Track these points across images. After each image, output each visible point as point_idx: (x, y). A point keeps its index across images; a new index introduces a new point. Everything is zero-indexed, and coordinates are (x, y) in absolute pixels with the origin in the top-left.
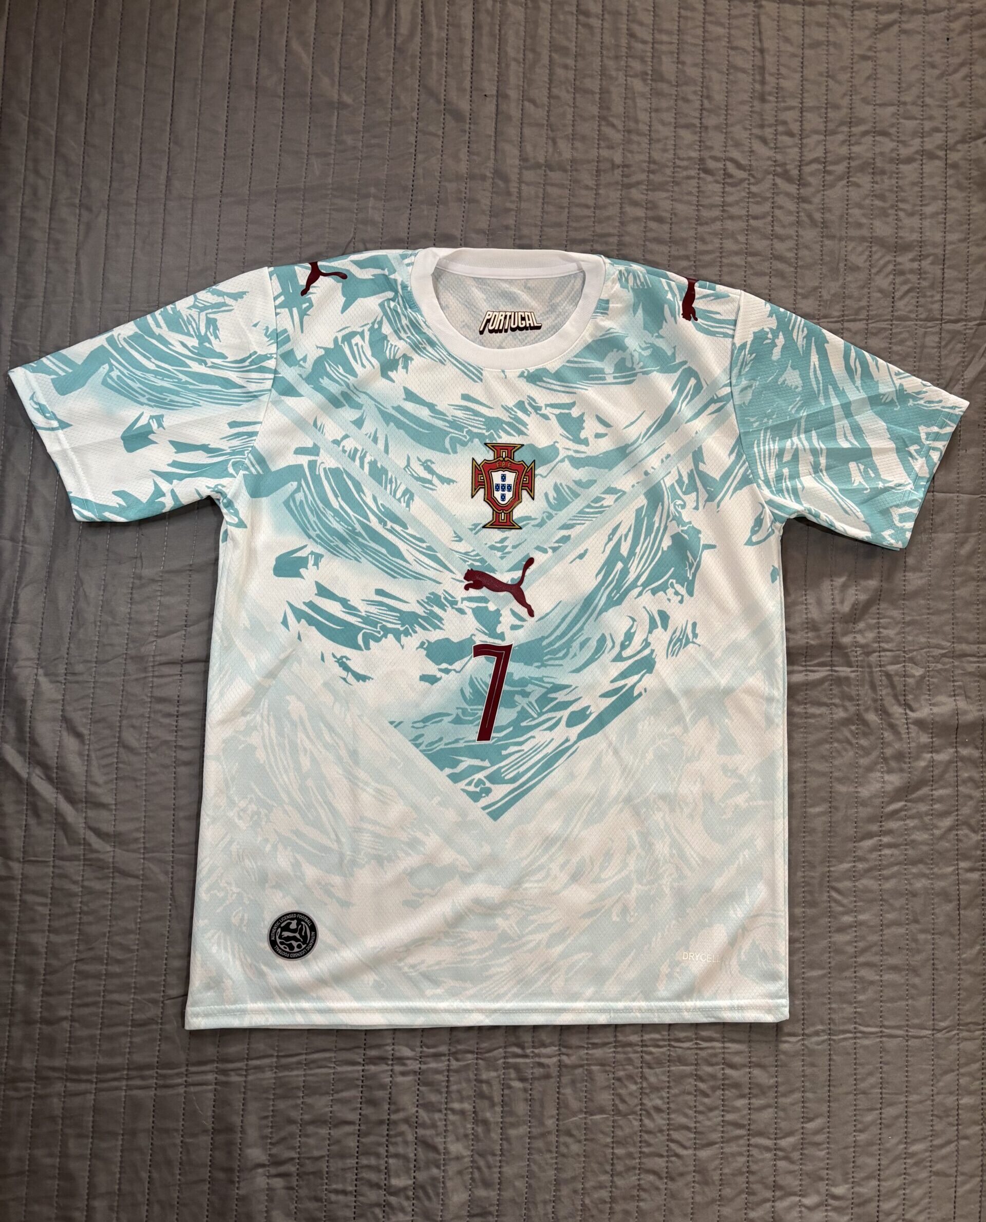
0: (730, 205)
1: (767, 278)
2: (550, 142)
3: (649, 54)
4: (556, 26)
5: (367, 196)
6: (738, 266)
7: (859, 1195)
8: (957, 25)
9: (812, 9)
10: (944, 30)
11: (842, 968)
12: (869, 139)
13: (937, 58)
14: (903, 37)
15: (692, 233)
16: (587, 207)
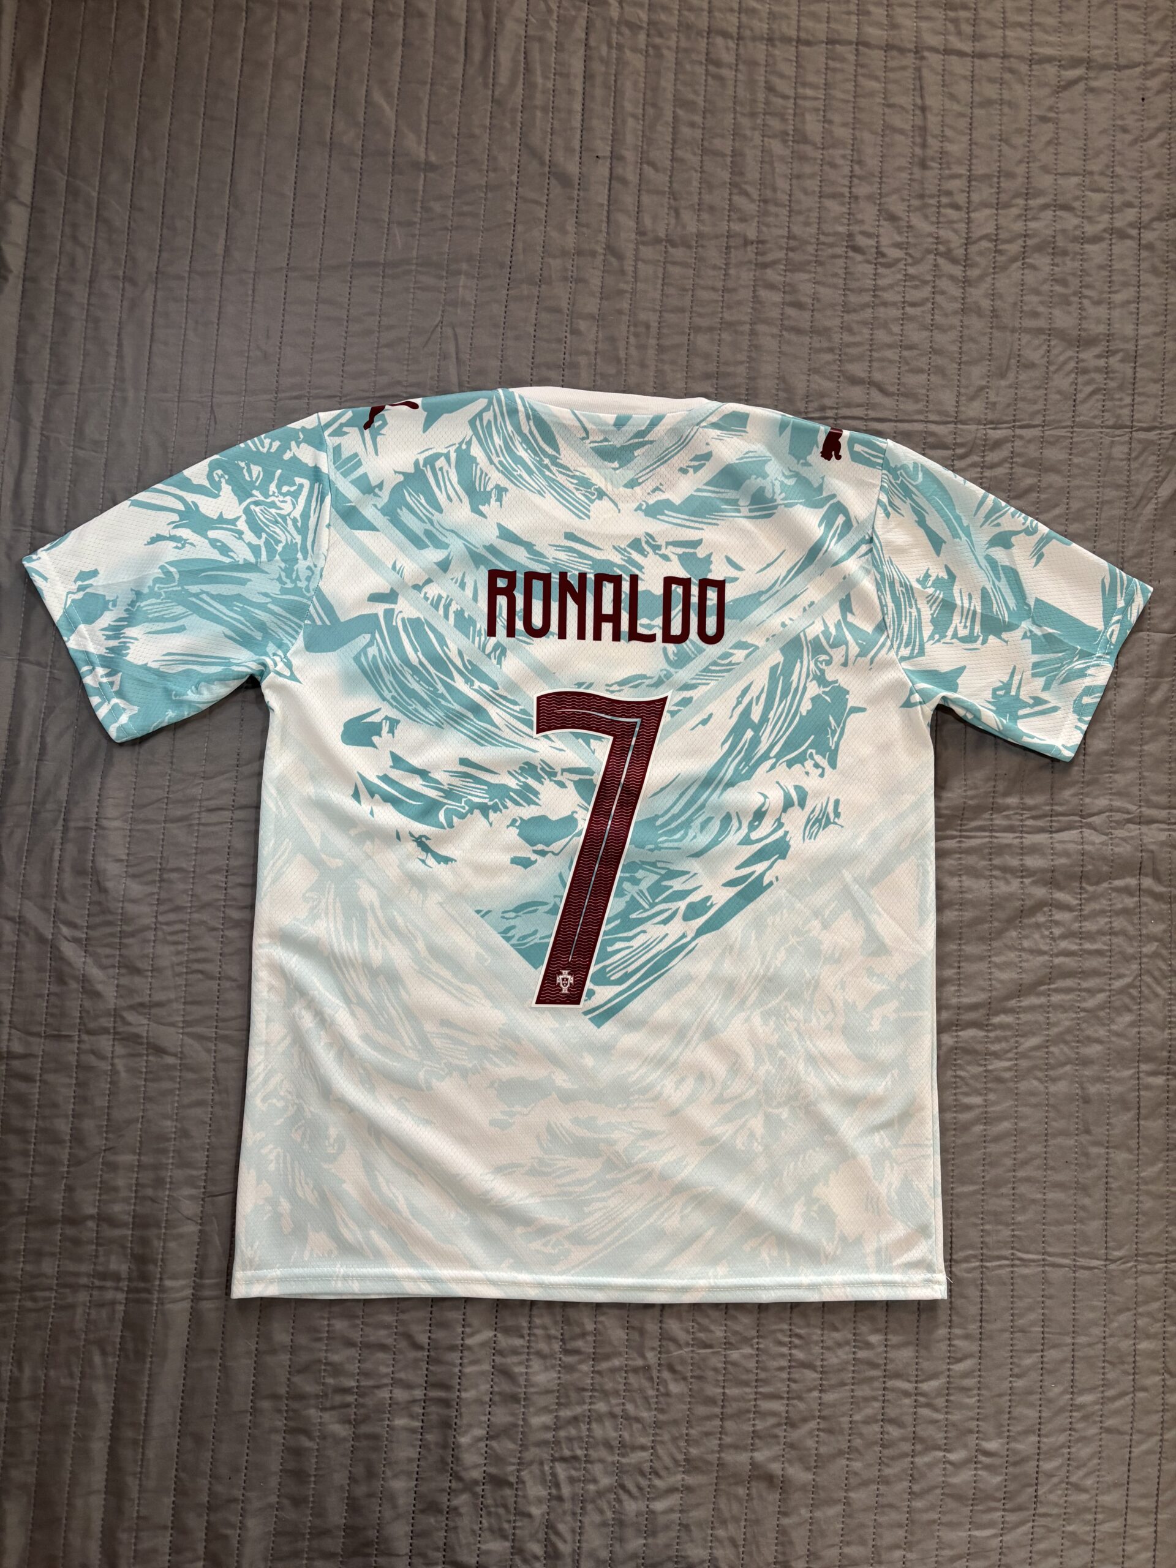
0: (884, 289)
1: (925, 376)
2: (672, 213)
3: (791, 111)
4: (681, 77)
5: (459, 273)
6: (891, 362)
7: (1015, 1452)
8: (1154, 83)
9: (982, 62)
10: (1139, 89)
11: (997, 1184)
12: (1049, 214)
13: (1130, 121)
14: (1090, 96)
15: (837, 322)
16: (714, 289)
